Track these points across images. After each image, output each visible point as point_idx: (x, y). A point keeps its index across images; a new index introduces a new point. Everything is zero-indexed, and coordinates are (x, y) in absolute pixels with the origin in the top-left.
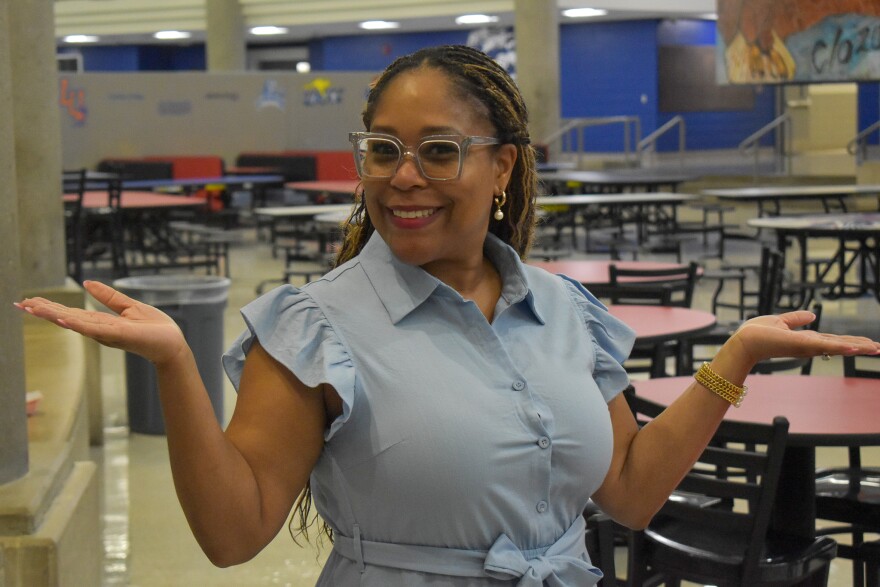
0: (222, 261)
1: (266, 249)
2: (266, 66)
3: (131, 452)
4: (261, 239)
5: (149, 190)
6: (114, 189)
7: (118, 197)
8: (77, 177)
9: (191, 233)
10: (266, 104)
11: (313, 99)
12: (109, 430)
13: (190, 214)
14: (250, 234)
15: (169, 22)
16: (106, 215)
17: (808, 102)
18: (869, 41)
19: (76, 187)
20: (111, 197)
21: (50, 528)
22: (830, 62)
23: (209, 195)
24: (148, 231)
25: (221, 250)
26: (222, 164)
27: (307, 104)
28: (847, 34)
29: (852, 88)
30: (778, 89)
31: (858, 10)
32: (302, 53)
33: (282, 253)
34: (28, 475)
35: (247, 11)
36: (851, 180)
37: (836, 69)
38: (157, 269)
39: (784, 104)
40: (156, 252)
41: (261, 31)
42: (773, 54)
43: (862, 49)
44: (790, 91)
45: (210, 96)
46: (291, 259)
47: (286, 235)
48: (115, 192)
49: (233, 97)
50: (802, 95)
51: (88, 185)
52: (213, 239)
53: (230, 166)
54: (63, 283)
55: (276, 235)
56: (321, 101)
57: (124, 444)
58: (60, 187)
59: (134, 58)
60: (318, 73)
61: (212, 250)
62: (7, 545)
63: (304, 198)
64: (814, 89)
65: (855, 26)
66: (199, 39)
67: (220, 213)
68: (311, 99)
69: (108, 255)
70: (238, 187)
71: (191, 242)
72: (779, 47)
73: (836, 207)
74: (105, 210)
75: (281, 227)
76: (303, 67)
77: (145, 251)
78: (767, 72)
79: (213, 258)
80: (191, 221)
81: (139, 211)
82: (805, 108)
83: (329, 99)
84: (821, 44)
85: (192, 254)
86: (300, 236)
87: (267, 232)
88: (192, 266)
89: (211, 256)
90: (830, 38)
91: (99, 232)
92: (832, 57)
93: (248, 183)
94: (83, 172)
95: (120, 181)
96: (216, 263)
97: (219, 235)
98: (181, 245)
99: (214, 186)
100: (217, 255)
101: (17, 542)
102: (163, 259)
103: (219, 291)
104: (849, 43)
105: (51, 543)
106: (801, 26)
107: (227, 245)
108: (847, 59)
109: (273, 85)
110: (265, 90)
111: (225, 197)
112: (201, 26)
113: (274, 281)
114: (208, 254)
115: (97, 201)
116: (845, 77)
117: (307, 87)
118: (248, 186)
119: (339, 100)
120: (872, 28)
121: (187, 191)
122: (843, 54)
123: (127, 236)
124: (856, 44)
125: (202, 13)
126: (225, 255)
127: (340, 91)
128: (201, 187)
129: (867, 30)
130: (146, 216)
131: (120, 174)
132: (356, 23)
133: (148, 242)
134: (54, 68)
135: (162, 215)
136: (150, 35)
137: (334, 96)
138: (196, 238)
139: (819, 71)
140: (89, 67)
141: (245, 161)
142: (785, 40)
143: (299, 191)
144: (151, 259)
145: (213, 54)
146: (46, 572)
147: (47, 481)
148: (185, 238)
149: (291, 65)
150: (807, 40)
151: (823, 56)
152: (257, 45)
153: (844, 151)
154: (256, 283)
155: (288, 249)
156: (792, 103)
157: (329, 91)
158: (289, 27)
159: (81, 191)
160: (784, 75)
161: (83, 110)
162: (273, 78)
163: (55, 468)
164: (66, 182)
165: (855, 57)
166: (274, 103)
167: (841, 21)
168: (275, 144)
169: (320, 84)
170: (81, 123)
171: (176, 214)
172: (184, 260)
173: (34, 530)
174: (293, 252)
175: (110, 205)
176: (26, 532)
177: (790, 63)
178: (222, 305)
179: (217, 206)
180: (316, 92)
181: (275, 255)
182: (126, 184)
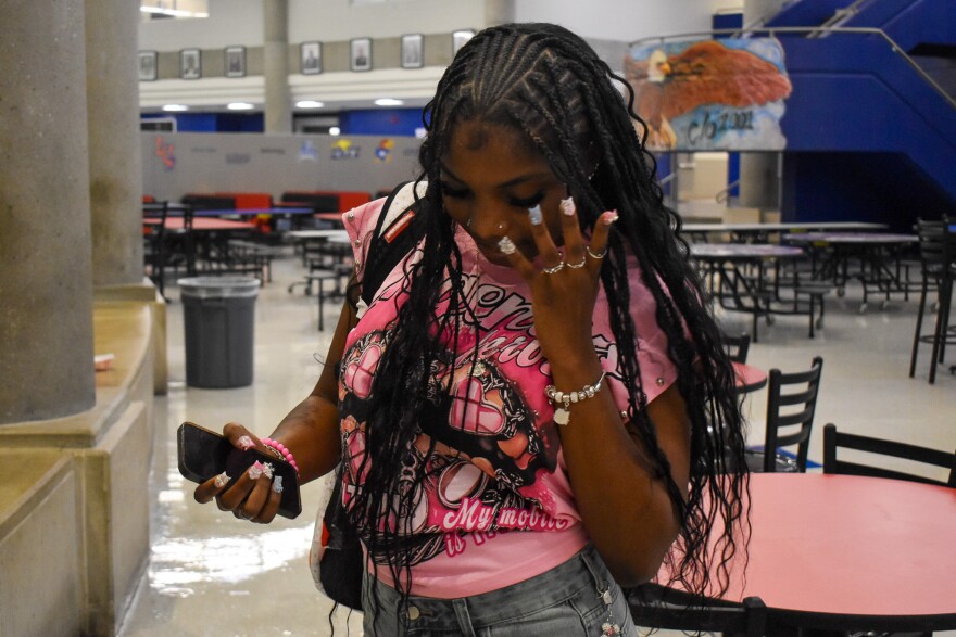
0: (265, 269)
1: (298, 261)
2: (308, 130)
3: (189, 400)
4: (297, 254)
5: (217, 217)
6: (188, 216)
7: (191, 222)
8: (161, 207)
9: (245, 248)
10: (304, 157)
11: (338, 154)
12: (172, 385)
13: (244, 235)
14: (289, 250)
15: (238, 97)
16: (181, 235)
17: (694, 165)
18: (728, 123)
19: (160, 213)
20: (186, 222)
21: (106, 445)
22: (701, 137)
23: (260, 223)
24: (213, 245)
25: (265, 260)
26: (270, 199)
27: (334, 157)
28: (713, 118)
29: (724, 156)
30: (672, 155)
31: (720, 101)
32: (334, 121)
33: (308, 263)
34: (95, 408)
35: (294, 90)
36: (718, 221)
37: (705, 142)
38: (219, 273)
39: (677, 167)
40: (218, 261)
41: (305, 104)
42: (662, 130)
43: (724, 128)
44: (682, 157)
45: (264, 151)
46: (314, 268)
47: (314, 251)
48: (188, 218)
49: (281, 152)
50: (689, 160)
51: (169, 213)
52: (259, 253)
53: (277, 201)
54: (142, 281)
55: (307, 250)
56: (344, 156)
57: (183, 394)
58: (140, 213)
59: (213, 122)
60: (344, 137)
61: (259, 260)
62: (76, 455)
63: (330, 225)
64: (698, 156)
65: (718, 112)
66: (260, 109)
67: (267, 234)
68: (336, 155)
69: (185, 262)
70: (282, 216)
71: (245, 254)
72: (665, 125)
73: (701, 239)
74: (181, 230)
75: (311, 245)
76: (335, 131)
77: (211, 260)
78: (657, 143)
79: (259, 266)
80: (246, 239)
81: (207, 232)
82: (691, 169)
83: (349, 155)
84: (694, 125)
85: (244, 263)
86: (323, 252)
87: (300, 248)
88: (245, 272)
89: (257, 264)
90: (701, 120)
91: (178, 246)
92: (702, 134)
93: (288, 213)
94: (165, 203)
95: (192, 210)
96: (260, 270)
97: (265, 250)
98: (237, 256)
99: (264, 215)
100: (262, 264)
101: (83, 452)
102: (223, 266)
103: (251, 288)
104: (714, 125)
105: (106, 454)
106: (682, 111)
107: (271, 257)
108: (713, 136)
109: (309, 144)
110: (303, 148)
111: (272, 222)
112: (261, 100)
113: (300, 283)
114: (255, 263)
115: (176, 224)
116: (711, 148)
117: (334, 146)
118: (288, 215)
119: (357, 155)
120: (730, 114)
121: (244, 218)
122: (710, 131)
123: (200, 249)
124: (719, 125)
125: (262, 91)
126: (268, 264)
127: (358, 149)
128: (254, 216)
129: (726, 116)
130: (213, 235)
131: (194, 205)
132: (373, 101)
133: (213, 254)
134: (137, 129)
135: (224, 235)
136: (225, 106)
137: (353, 153)
138: (249, 252)
139: (693, 143)
140: (180, 129)
141: (289, 198)
142: (670, 121)
143: (323, 220)
144: (215, 266)
145: (269, 121)
146: (102, 473)
147: (107, 413)
148: (241, 252)
149: (325, 130)
150: (685, 122)
151: (696, 133)
152: (299, 115)
153: (713, 201)
154: (288, 284)
155: (312, 260)
156: (683, 165)
157: (350, 148)
158: (325, 103)
159: (164, 217)
160: (669, 145)
161: (173, 159)
162: (311, 140)
163: (114, 404)
164: (145, 210)
165: (718, 135)
166: (310, 157)
167: (710, 108)
168: (310, 187)
169: (344, 144)
170: (170, 168)
171: (235, 234)
172: (239, 267)
173: (95, 444)
174: (316, 263)
175: (185, 227)
176: (89, 446)
177: (673, 138)
178: (254, 298)
179: (266, 229)
180: (340, 149)
181: (305, 266)
182: (197, 213)
